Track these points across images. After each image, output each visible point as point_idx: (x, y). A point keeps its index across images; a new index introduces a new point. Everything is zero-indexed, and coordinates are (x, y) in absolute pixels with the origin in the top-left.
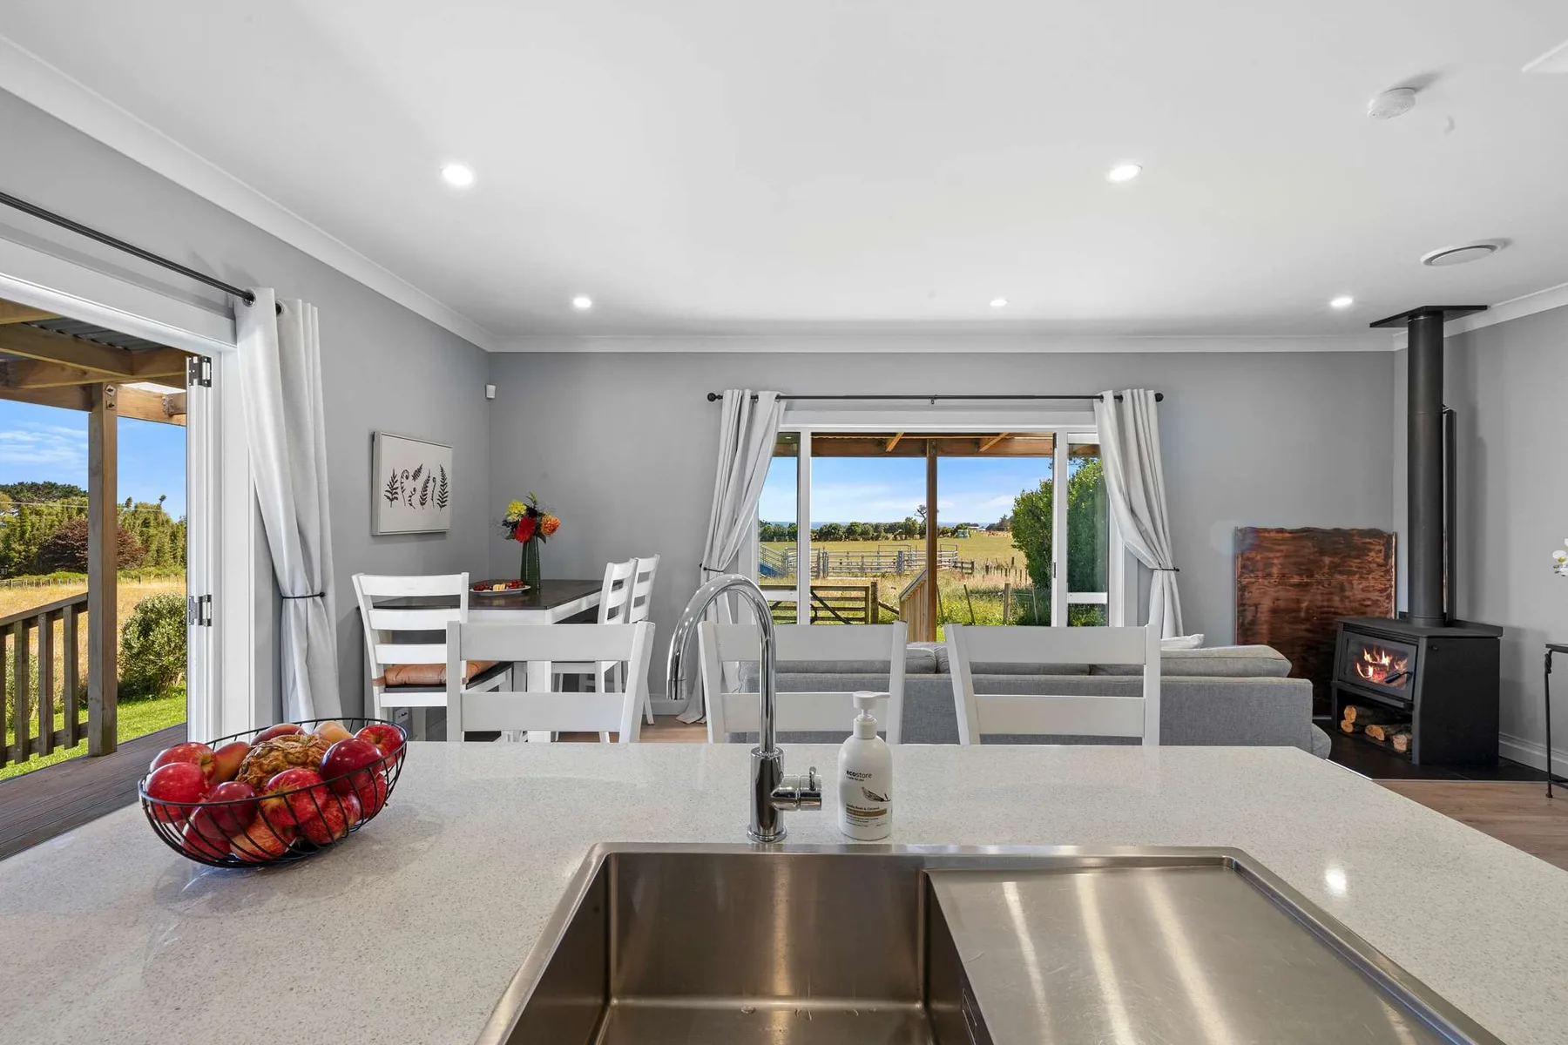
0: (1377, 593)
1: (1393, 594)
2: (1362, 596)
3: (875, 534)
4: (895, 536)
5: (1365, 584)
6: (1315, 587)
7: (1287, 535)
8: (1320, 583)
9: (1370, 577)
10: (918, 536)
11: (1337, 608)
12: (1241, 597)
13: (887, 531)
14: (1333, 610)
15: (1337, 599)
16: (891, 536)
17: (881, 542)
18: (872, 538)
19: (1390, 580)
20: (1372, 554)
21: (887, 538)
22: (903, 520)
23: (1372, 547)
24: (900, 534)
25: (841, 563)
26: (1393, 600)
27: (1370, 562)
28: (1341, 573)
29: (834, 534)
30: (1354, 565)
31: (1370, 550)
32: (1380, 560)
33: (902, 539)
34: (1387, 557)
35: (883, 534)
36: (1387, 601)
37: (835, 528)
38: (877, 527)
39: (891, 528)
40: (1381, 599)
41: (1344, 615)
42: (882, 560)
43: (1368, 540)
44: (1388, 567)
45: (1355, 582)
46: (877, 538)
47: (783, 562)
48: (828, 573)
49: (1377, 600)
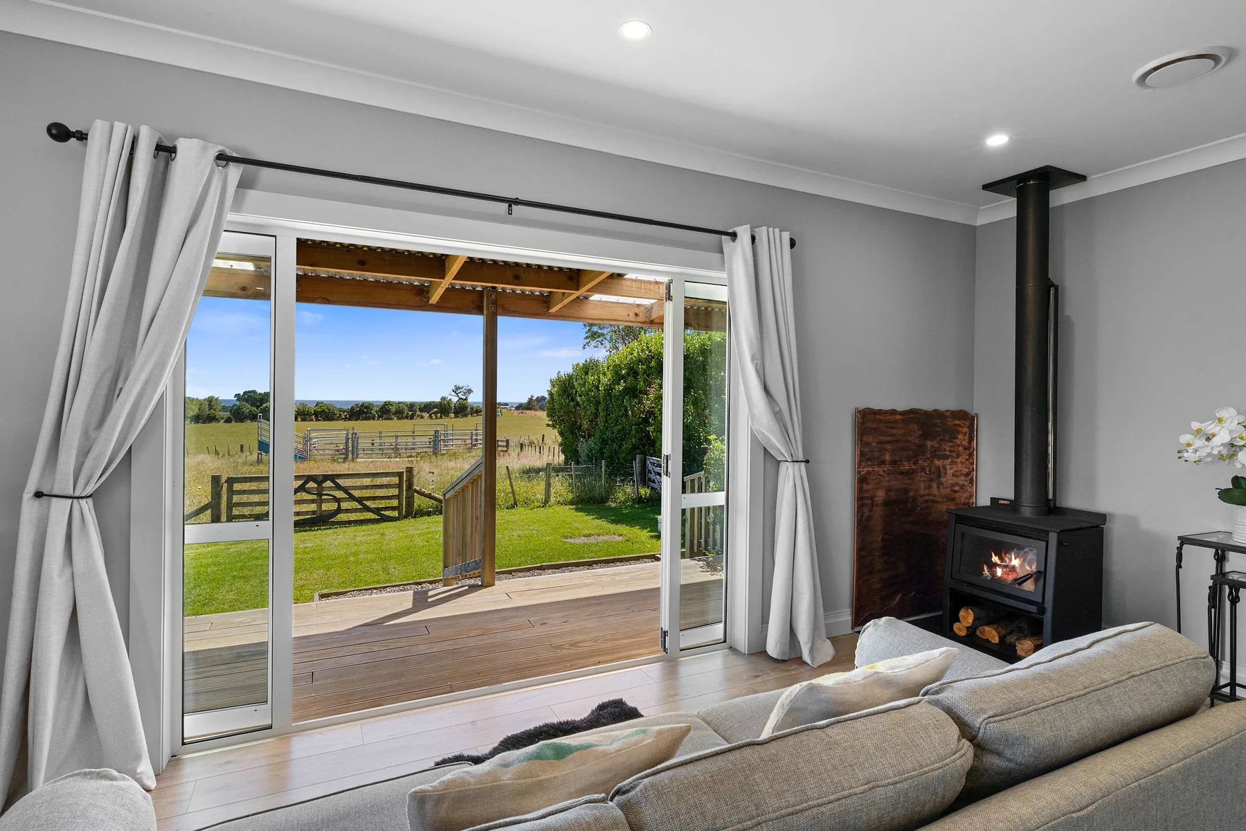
0: (963, 478)
1: (974, 478)
2: (953, 482)
3: (410, 413)
4: (430, 415)
5: (955, 468)
6: (919, 474)
7: (898, 417)
8: (923, 469)
9: (959, 460)
10: (452, 415)
11: (935, 496)
12: (860, 490)
13: (421, 410)
14: (932, 498)
15: (935, 485)
16: (426, 415)
17: (417, 421)
18: (407, 417)
19: (972, 463)
20: (960, 436)
21: (422, 417)
22: (438, 400)
23: (961, 429)
24: (435, 413)
25: (373, 444)
26: (974, 484)
27: (958, 446)
28: (939, 458)
29: (366, 413)
30: (947, 449)
31: (958, 432)
32: (965, 443)
33: (437, 418)
34: (971, 439)
35: (418, 413)
36: (970, 485)
37: (366, 407)
38: (411, 406)
39: (427, 408)
40: (966, 483)
41: (940, 502)
42: (417, 439)
43: (957, 422)
44: (971, 450)
45: (948, 467)
46: (412, 418)
47: (305, 444)
48: (358, 455)
49: (964, 485)
